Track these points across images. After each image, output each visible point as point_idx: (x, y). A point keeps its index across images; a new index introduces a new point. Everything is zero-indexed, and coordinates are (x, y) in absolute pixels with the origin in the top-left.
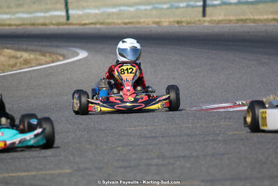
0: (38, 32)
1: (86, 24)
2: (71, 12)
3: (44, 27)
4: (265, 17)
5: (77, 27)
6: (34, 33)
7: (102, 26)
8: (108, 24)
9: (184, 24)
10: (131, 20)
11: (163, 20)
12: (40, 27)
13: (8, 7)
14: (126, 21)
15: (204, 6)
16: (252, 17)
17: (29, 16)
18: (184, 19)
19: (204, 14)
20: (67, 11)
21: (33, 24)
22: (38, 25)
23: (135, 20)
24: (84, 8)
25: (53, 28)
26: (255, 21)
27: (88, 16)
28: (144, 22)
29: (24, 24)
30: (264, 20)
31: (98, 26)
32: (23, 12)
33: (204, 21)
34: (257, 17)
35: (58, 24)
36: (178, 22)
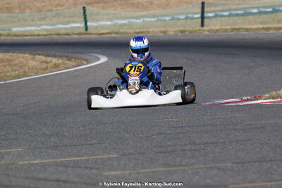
0: (63, 41)
1: (103, 34)
2: (89, 24)
3: (67, 37)
4: (256, 26)
5: (95, 36)
6: (59, 41)
7: (117, 35)
8: (122, 33)
9: (187, 33)
10: (141, 30)
11: (169, 29)
12: (64, 36)
13: (33, 20)
14: (138, 31)
15: (203, 18)
16: (244, 27)
17: (53, 27)
18: (187, 29)
19: (202, 25)
20: (86, 23)
21: (59, 34)
22: (63, 34)
23: (145, 30)
24: (97, 20)
25: (75, 38)
26: (247, 30)
27: (103, 27)
28: (153, 32)
29: (50, 34)
30: (255, 29)
31: (114, 35)
32: (47, 25)
33: (204, 30)
34: (248, 27)
35: (79, 34)
36: (182, 32)
